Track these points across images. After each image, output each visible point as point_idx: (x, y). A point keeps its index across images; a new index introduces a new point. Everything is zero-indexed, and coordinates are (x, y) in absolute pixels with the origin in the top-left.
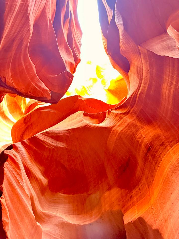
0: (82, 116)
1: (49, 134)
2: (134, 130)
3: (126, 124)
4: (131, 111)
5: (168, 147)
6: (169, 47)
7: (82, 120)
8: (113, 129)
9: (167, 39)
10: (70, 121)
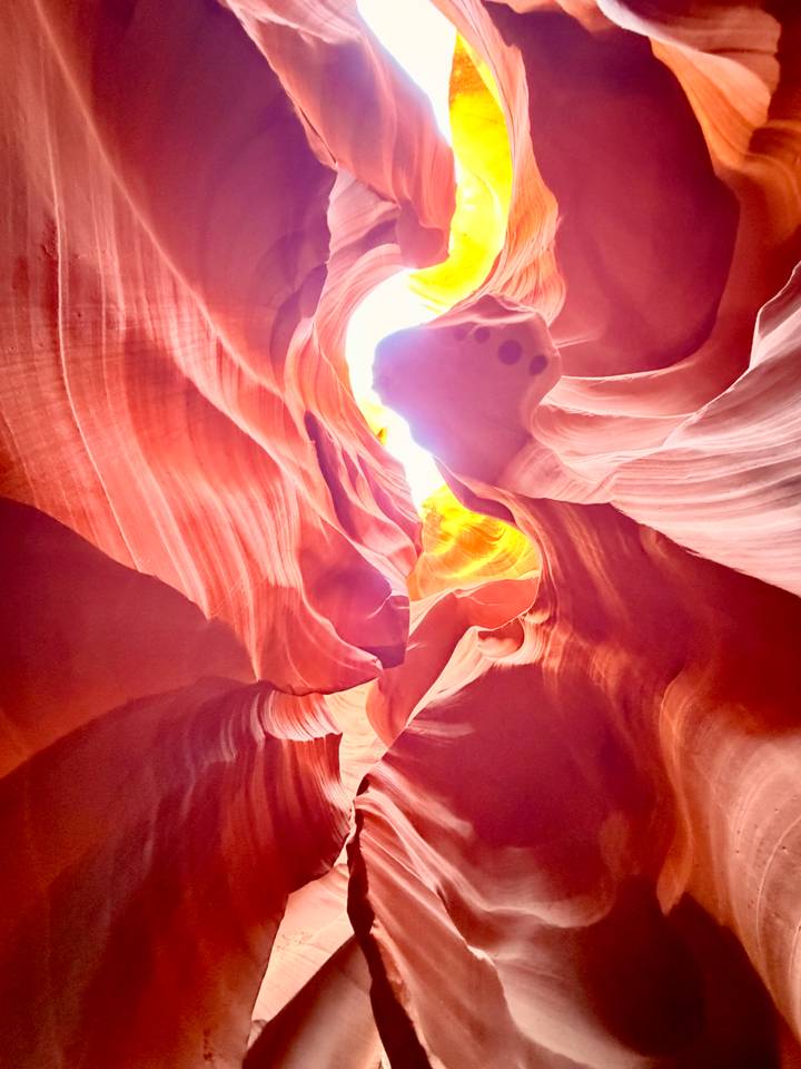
0: (478, 642)
1: (427, 715)
2: (580, 664)
3: (561, 649)
4: (558, 614)
5: (656, 699)
6: (547, 474)
7: (481, 655)
8: (544, 665)
9: (537, 454)
10: (460, 662)
